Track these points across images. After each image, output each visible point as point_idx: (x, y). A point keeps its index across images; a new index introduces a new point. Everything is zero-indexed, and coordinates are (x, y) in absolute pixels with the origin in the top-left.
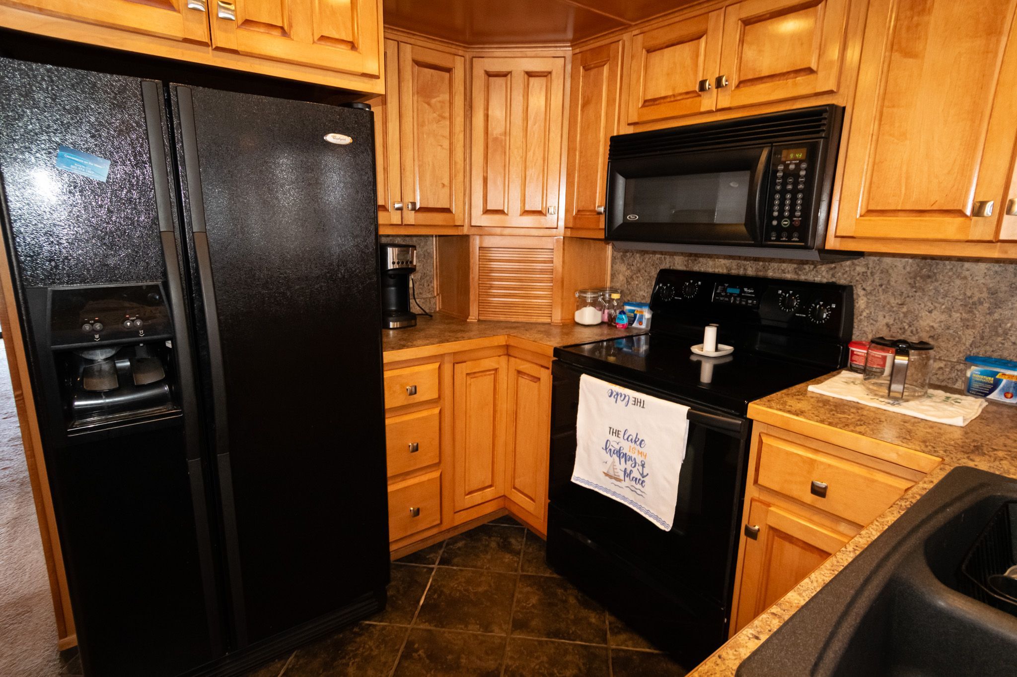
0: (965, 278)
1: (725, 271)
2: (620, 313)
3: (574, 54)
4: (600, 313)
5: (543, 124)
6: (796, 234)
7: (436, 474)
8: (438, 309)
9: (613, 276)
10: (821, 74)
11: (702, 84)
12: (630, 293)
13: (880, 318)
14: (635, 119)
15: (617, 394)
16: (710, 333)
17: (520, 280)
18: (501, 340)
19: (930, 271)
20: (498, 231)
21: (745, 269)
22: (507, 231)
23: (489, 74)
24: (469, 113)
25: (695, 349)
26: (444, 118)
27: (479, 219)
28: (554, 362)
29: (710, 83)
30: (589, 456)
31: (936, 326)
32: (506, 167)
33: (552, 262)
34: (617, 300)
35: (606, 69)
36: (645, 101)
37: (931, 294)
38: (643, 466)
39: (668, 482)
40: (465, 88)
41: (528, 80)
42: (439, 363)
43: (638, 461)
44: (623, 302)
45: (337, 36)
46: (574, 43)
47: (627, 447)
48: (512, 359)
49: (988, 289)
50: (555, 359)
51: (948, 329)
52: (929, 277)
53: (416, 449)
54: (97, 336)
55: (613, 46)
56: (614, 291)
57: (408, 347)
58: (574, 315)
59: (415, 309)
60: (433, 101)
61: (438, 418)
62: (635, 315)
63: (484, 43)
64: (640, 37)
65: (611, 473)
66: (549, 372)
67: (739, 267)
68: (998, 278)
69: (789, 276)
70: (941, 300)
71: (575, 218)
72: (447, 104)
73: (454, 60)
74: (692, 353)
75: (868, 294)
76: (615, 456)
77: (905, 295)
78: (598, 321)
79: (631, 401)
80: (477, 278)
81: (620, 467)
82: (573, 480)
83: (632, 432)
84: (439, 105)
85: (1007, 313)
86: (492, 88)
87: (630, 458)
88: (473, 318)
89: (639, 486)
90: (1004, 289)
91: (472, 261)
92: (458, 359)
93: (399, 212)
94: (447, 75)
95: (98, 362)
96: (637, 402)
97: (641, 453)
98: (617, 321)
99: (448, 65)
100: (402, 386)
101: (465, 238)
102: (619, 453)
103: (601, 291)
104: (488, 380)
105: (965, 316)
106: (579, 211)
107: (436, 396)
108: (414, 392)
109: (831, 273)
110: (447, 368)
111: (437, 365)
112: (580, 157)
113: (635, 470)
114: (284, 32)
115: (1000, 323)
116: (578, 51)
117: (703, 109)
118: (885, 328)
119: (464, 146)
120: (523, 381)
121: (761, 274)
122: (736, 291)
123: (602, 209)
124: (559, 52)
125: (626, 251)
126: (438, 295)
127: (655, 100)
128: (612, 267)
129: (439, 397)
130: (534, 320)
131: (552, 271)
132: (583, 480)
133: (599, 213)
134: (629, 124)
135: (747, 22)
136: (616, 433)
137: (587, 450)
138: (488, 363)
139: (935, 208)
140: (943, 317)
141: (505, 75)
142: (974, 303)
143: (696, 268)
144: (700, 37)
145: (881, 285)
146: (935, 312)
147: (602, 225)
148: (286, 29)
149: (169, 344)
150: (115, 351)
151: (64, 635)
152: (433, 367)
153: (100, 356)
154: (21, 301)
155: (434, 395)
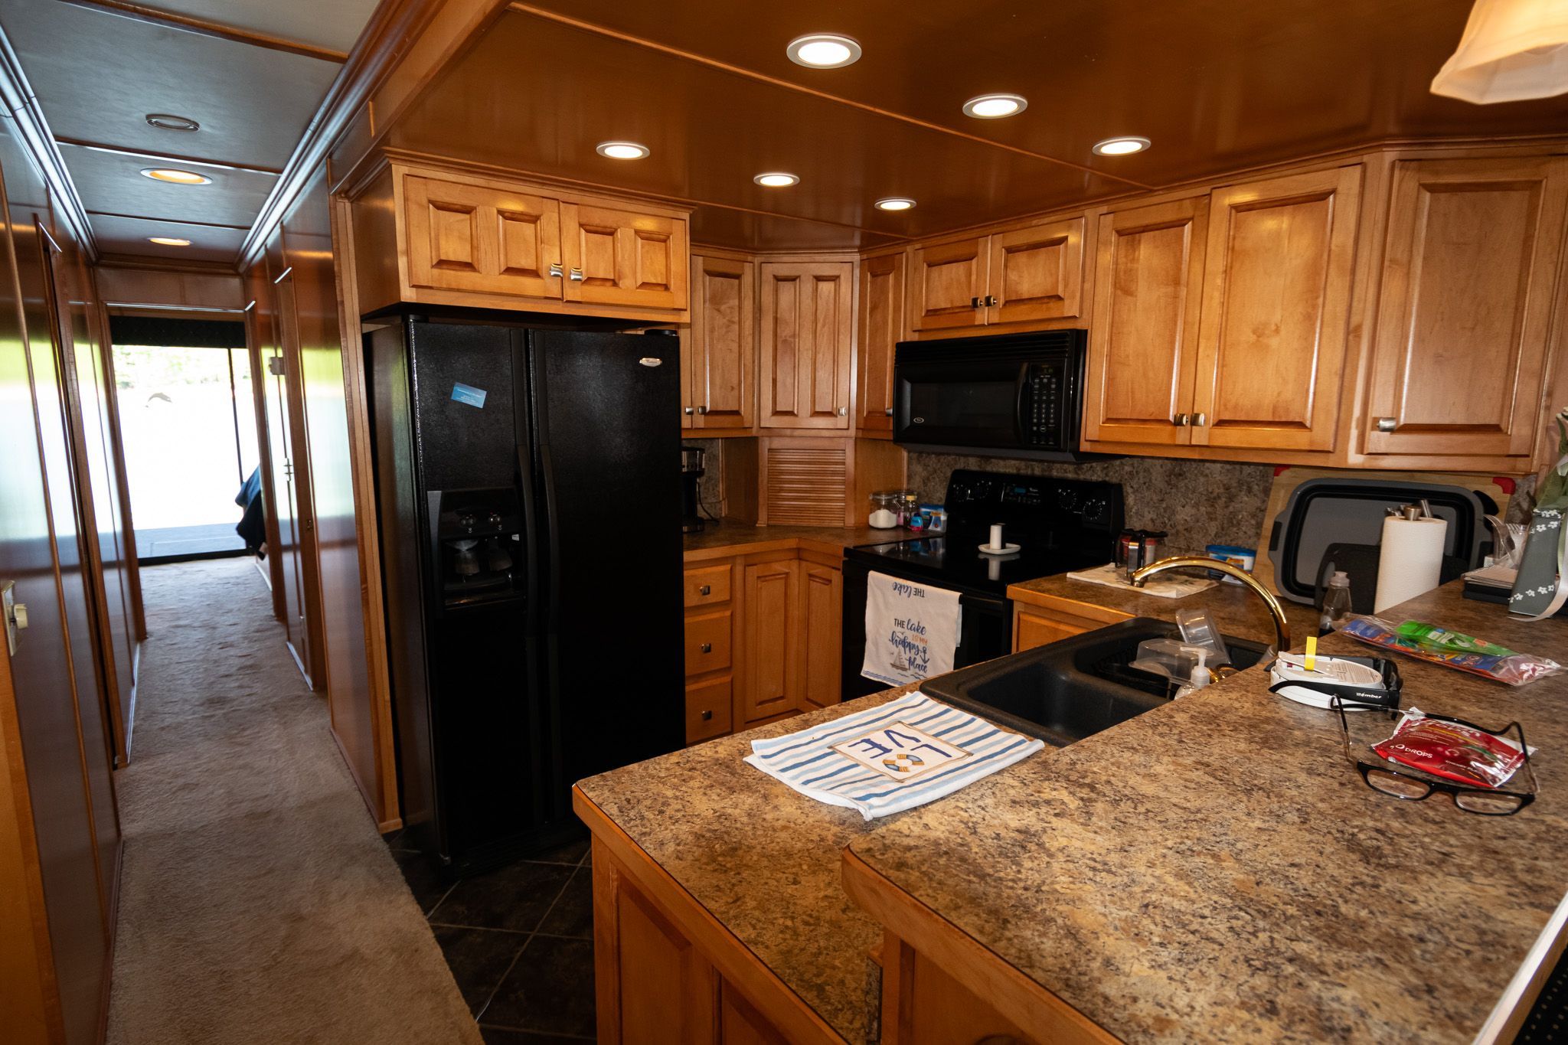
0: (1207, 476)
1: (1015, 471)
2: (916, 515)
3: (862, 260)
4: (895, 516)
5: (831, 326)
6: (1051, 439)
7: (727, 679)
8: (723, 515)
9: (909, 477)
10: (1067, 302)
11: (975, 300)
12: (927, 496)
13: (1146, 513)
14: (919, 326)
15: (901, 587)
16: (996, 532)
17: (811, 483)
18: (792, 542)
19: (1180, 469)
20: (788, 432)
21: (1033, 470)
22: (797, 433)
23: (778, 279)
24: (758, 315)
25: (982, 548)
26: (733, 322)
27: (768, 420)
28: (844, 562)
29: (981, 301)
30: (877, 649)
31: (1188, 519)
32: (795, 368)
33: (844, 464)
34: (913, 502)
35: (891, 277)
36: (928, 311)
37: (1183, 490)
38: (925, 652)
39: (946, 663)
40: (754, 292)
41: (817, 284)
42: (731, 565)
43: (921, 648)
44: (918, 505)
45: (654, 281)
46: (861, 250)
47: (910, 636)
48: (804, 564)
49: (1224, 485)
50: (846, 559)
51: (1198, 521)
52: (1180, 475)
53: (708, 650)
54: (470, 529)
55: (897, 256)
56: (909, 492)
57: (702, 548)
58: (868, 518)
59: (701, 513)
60: (723, 308)
61: (729, 623)
62: (931, 517)
63: (773, 249)
64: (921, 252)
65: (898, 664)
66: (839, 573)
67: (1027, 467)
68: (1230, 476)
69: (1070, 476)
70: (1190, 496)
71: (866, 419)
72: (737, 309)
73: (743, 267)
74: (980, 552)
75: (1135, 491)
76: (900, 647)
77: (1163, 492)
78: (893, 524)
79: (913, 592)
80: (765, 481)
81: (906, 655)
82: (862, 674)
83: (914, 621)
84: (728, 311)
85: (1238, 506)
86: (780, 291)
87: (914, 645)
88: (762, 522)
89: (921, 673)
90: (1235, 485)
91: (761, 464)
92: (750, 561)
93: (689, 416)
94: (736, 282)
95: (463, 551)
96: (918, 592)
97: (922, 640)
98: (912, 524)
99: (738, 272)
100: (697, 586)
101: (755, 440)
102: (904, 643)
103: (895, 493)
104: (779, 585)
105: (1209, 509)
106: (869, 413)
107: (728, 598)
108: (707, 592)
109: (1105, 472)
110: (739, 569)
111: (728, 567)
112: (869, 359)
113: (918, 657)
114: (614, 283)
115: (1234, 514)
116: (865, 257)
117: (976, 323)
118: (1150, 523)
119: (753, 349)
120: (815, 586)
121: (1046, 473)
122: (1023, 491)
123: (891, 411)
124: (847, 258)
125: (921, 453)
126: (724, 499)
127: (936, 311)
128: (908, 468)
129: (731, 598)
130: (826, 524)
131: (844, 473)
132: (872, 674)
133: (888, 415)
134: (914, 331)
135: (1010, 250)
136: (901, 624)
137: (876, 644)
138: (779, 567)
139: (1152, 418)
140: (1193, 511)
141: (793, 279)
142: (1215, 498)
143: (989, 469)
144: (971, 259)
145: (1145, 483)
146: (1187, 507)
147: (891, 427)
148: (617, 281)
149: (516, 537)
150: (476, 543)
151: (383, 819)
152: (725, 568)
153: (464, 547)
154: (421, 501)
155: (726, 597)
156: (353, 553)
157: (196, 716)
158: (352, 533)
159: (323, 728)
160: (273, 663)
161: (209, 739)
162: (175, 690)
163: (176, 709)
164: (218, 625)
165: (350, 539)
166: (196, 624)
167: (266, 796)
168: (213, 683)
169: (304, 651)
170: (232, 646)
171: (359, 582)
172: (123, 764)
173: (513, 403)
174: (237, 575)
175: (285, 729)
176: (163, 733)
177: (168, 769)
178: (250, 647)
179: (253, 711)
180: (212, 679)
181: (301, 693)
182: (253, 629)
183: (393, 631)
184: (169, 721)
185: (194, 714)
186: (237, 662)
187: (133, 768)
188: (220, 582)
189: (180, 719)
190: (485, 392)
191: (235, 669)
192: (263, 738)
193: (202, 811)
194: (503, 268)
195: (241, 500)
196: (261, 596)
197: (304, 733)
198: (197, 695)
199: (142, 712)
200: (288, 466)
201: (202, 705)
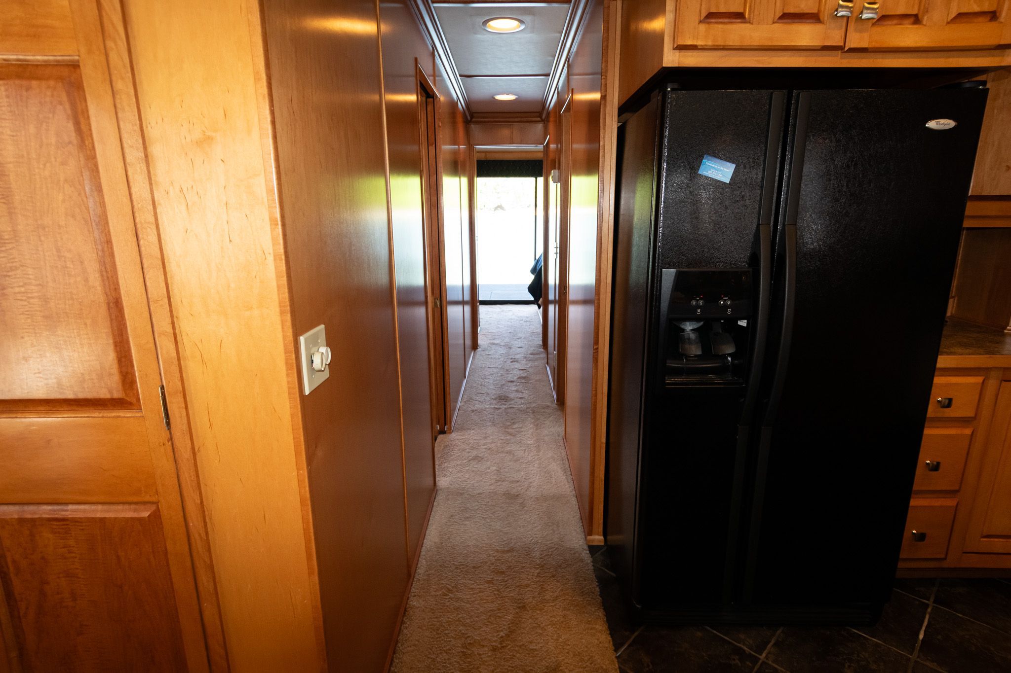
7: (951, 503)
8: (949, 314)
42: (984, 377)
45: (977, 10)
53: (935, 468)
54: (699, 311)
57: (948, 354)
61: (968, 440)
95: (687, 332)
107: (972, 415)
108: (948, 404)
110: (992, 384)
111: (980, 379)
114: (916, 19)
129: (976, 414)
148: (920, 16)
149: (743, 323)
150: (702, 323)
151: (590, 534)
152: (976, 380)
153: (689, 327)
154: (656, 278)
155: (970, 413)
156: (590, 310)
157: (491, 406)
158: (592, 295)
159: (559, 436)
160: (538, 378)
161: (495, 425)
162: (484, 386)
163: (482, 399)
164: (512, 346)
165: (591, 299)
166: (502, 344)
167: (518, 481)
168: (504, 384)
169: (554, 374)
170: (517, 361)
171: (593, 344)
172: (449, 431)
173: (763, 178)
174: (527, 316)
175: (536, 429)
176: (473, 414)
177: (470, 441)
178: (526, 364)
179: (520, 410)
180: (504, 382)
181: (549, 404)
182: (529, 352)
183: (614, 387)
184: (477, 406)
185: (490, 404)
186: (518, 373)
187: (453, 435)
188: (518, 319)
189: (482, 407)
190: (734, 166)
191: (516, 377)
192: (523, 433)
193: (481, 481)
194: (778, 14)
195: (533, 271)
196: (537, 331)
197: (547, 435)
198: (494, 392)
199: (466, 397)
200: (557, 248)
201: (495, 399)
